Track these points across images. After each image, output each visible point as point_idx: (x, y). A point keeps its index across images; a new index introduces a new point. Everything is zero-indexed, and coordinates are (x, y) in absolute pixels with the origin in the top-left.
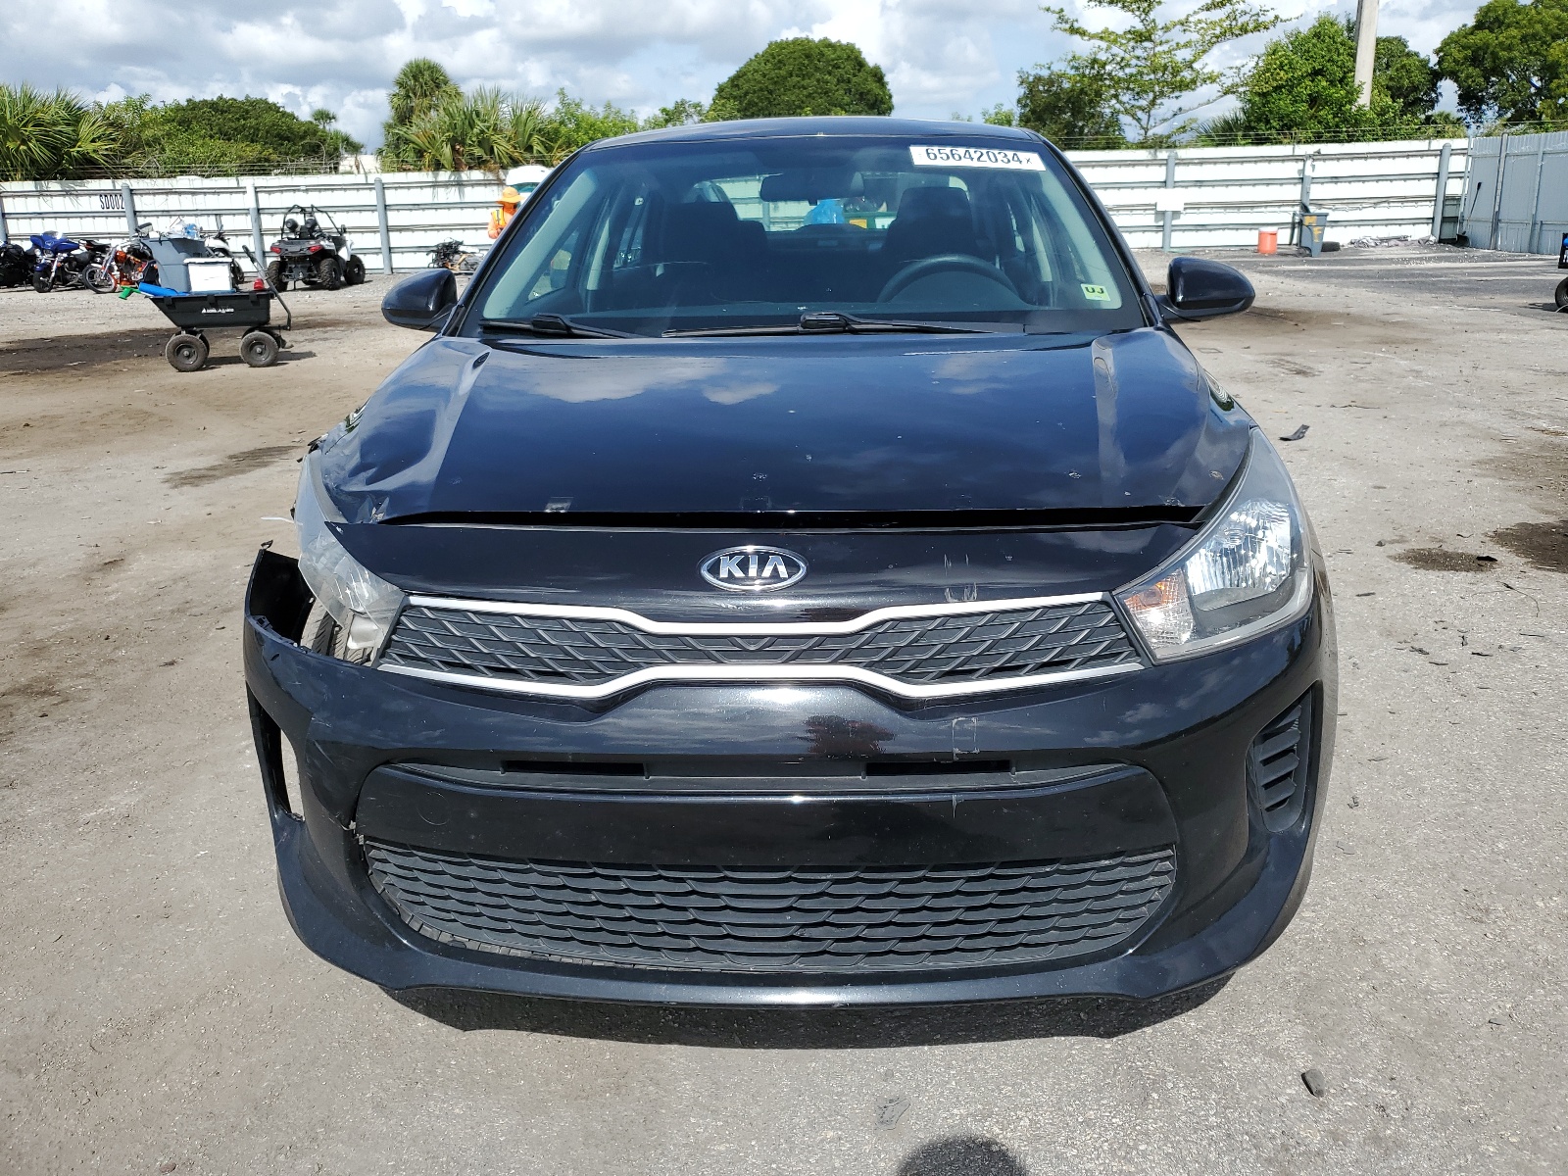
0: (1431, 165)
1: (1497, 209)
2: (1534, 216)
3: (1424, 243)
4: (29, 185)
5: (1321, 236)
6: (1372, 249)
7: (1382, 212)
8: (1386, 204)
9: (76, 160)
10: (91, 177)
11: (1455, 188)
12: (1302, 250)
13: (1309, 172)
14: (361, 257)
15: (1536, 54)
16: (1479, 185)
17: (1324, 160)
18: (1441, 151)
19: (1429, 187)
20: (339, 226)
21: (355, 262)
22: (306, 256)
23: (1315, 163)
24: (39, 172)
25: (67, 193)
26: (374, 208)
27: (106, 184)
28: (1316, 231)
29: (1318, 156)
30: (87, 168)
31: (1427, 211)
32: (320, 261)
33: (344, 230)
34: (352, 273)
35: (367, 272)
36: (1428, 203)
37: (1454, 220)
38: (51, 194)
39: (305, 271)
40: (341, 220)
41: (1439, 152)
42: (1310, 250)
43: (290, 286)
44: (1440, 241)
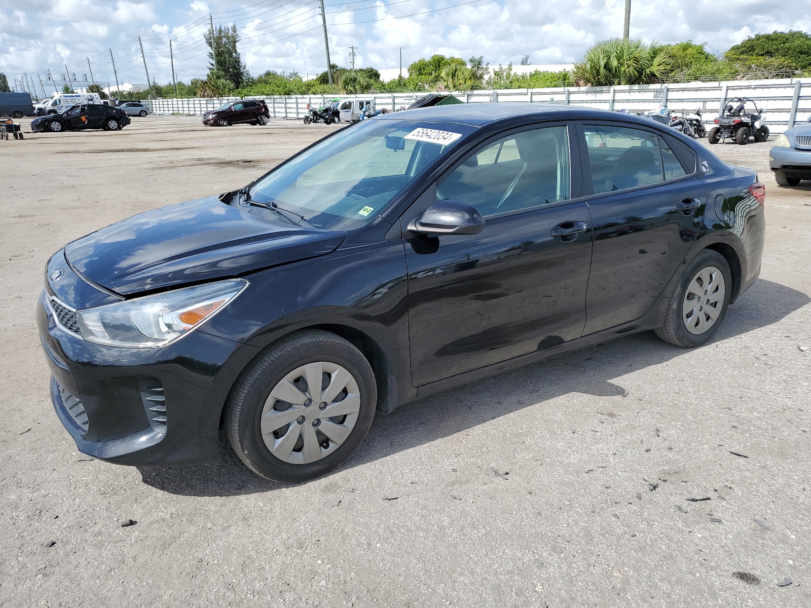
4: (627, 87)
9: (648, 75)
10: (653, 83)
14: (768, 126)
20: (758, 108)
21: (764, 130)
22: (731, 126)
24: (632, 81)
25: (640, 91)
26: (791, 98)
27: (657, 86)
30: (652, 79)
32: (739, 128)
33: (761, 112)
34: (762, 135)
35: (770, 134)
38: (634, 91)
39: (729, 133)
40: (761, 105)
43: (721, 141)
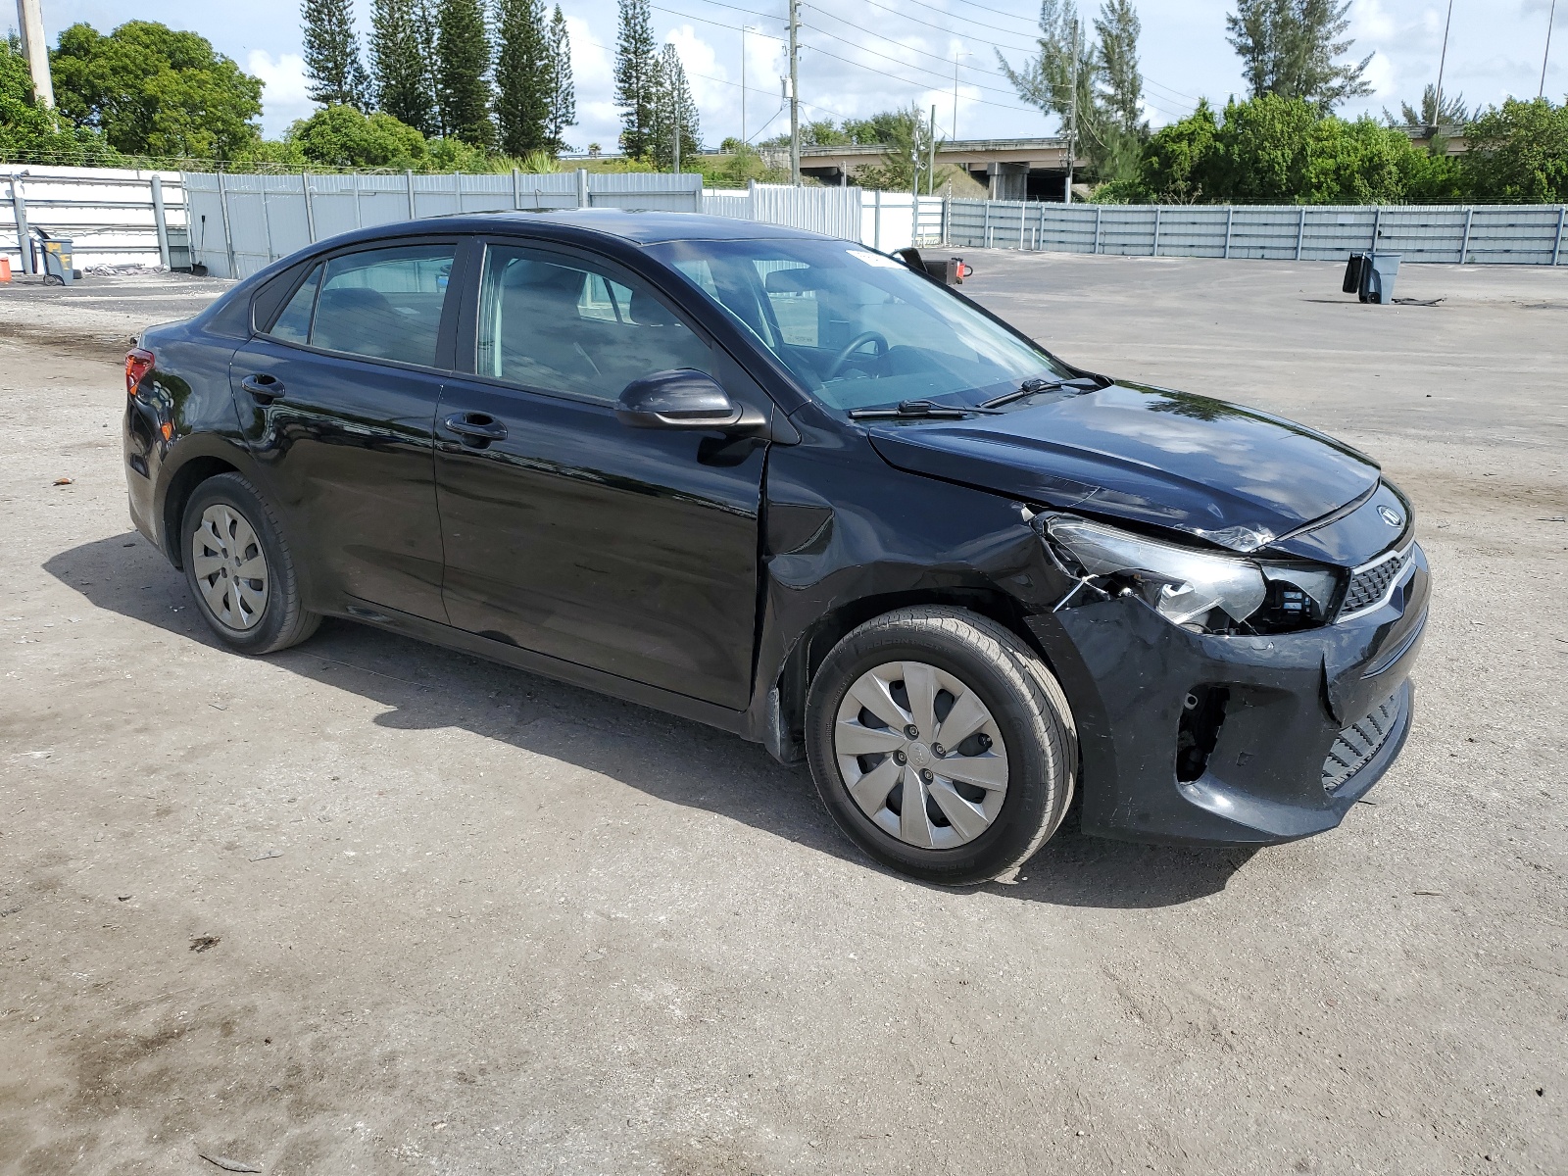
0: (144, 195)
1: (229, 242)
2: (270, 250)
3: (158, 271)
5: (70, 264)
6: (112, 277)
7: (107, 239)
8: (110, 232)
11: (176, 218)
12: (51, 279)
13: (19, 194)
15: (131, 87)
16: (203, 218)
17: (34, 182)
18: (151, 182)
19: (147, 217)
23: (25, 185)
28: (63, 258)
29: (25, 177)
31: (151, 240)
36: (150, 232)
37: (184, 249)
41: (149, 183)
42: (61, 279)
44: (173, 269)
